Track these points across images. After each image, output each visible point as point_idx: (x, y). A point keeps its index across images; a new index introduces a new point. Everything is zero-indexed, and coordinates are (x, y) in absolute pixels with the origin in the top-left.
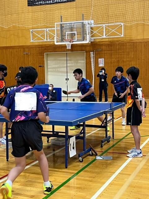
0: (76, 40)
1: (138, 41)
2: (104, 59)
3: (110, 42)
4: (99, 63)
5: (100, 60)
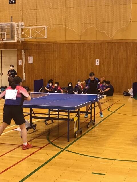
0: (6, 39)
1: (61, 42)
2: (32, 57)
3: (38, 42)
4: (29, 60)
5: (29, 58)
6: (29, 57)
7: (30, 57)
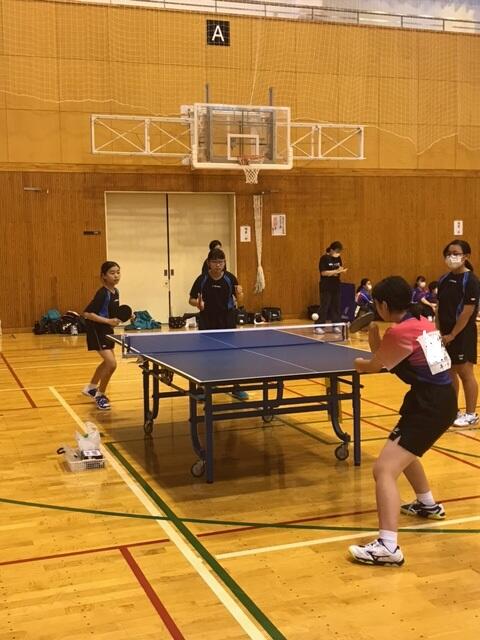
2: (284, 216)
4: (273, 226)
5: (275, 219)
6: (273, 217)
7: (278, 216)
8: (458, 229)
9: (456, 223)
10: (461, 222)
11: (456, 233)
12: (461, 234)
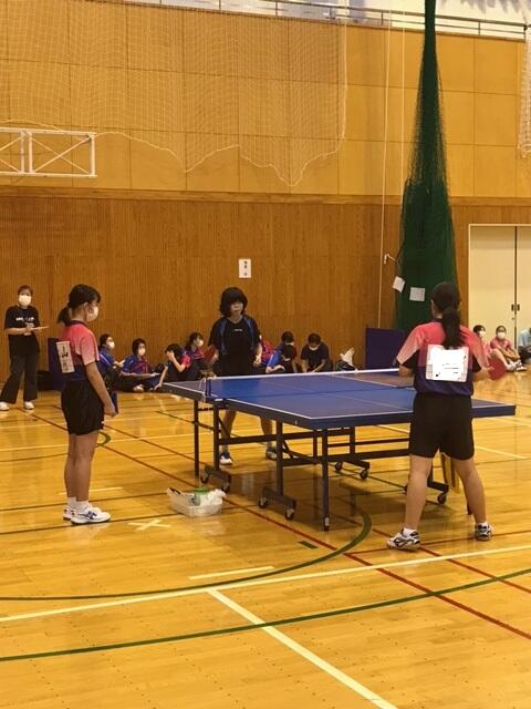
8: (245, 269)
9: (241, 262)
10: (249, 261)
11: (241, 276)
12: (249, 276)
